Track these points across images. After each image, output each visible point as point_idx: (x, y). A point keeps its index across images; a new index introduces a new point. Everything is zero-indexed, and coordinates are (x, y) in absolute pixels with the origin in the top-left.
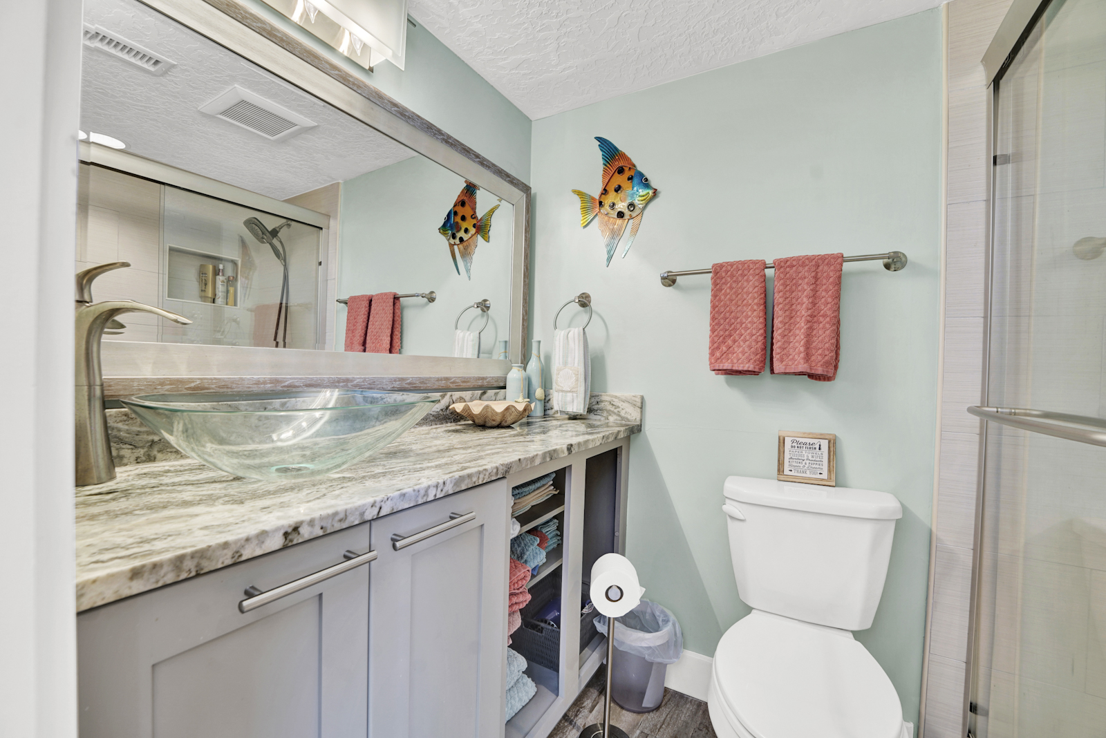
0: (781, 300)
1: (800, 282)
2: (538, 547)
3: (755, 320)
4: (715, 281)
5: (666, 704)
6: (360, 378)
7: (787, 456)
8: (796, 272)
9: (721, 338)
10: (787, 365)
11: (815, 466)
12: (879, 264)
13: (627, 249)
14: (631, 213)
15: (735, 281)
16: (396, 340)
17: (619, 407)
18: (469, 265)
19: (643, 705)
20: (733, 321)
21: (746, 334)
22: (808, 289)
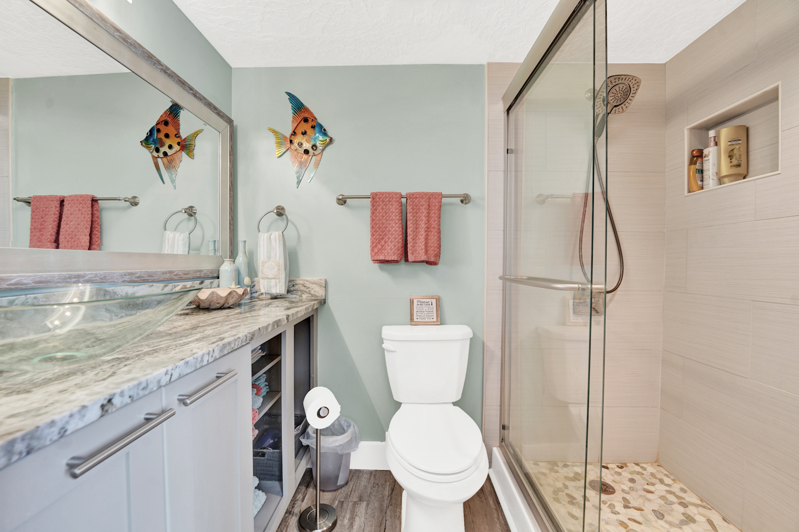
0: (411, 218)
1: (421, 207)
2: (256, 396)
3: (397, 229)
4: (373, 204)
5: (351, 479)
6: (92, 274)
7: (415, 310)
8: (418, 201)
9: (378, 240)
10: (415, 257)
11: (429, 314)
12: (459, 200)
13: (311, 177)
14: (314, 151)
15: (384, 205)
16: (95, 239)
17: (309, 288)
18: (174, 176)
19: (338, 485)
20: (384, 229)
21: (392, 238)
22: (425, 212)
